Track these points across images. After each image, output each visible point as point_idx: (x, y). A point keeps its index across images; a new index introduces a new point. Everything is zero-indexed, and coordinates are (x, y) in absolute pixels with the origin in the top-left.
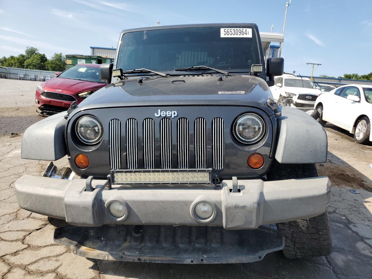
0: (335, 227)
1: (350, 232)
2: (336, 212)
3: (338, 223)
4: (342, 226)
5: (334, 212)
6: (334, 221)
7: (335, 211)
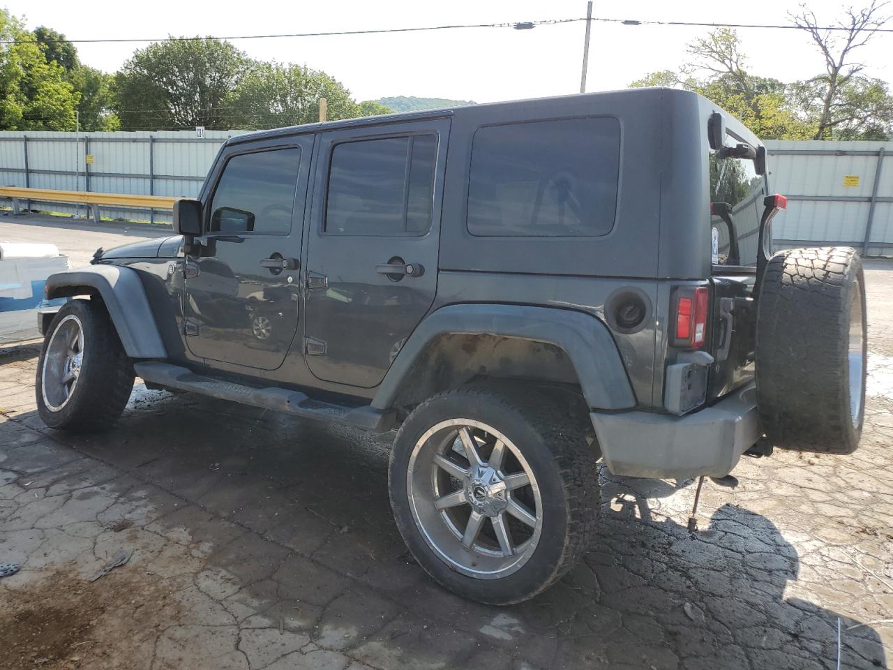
0: (40, 464)
1: (16, 468)
2: (43, 489)
3: (36, 473)
4: (29, 471)
5: (47, 488)
6: (44, 471)
7: (47, 490)
